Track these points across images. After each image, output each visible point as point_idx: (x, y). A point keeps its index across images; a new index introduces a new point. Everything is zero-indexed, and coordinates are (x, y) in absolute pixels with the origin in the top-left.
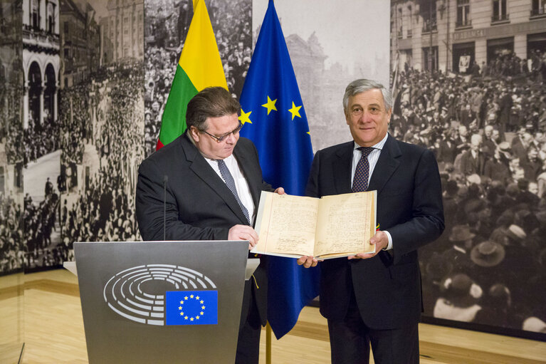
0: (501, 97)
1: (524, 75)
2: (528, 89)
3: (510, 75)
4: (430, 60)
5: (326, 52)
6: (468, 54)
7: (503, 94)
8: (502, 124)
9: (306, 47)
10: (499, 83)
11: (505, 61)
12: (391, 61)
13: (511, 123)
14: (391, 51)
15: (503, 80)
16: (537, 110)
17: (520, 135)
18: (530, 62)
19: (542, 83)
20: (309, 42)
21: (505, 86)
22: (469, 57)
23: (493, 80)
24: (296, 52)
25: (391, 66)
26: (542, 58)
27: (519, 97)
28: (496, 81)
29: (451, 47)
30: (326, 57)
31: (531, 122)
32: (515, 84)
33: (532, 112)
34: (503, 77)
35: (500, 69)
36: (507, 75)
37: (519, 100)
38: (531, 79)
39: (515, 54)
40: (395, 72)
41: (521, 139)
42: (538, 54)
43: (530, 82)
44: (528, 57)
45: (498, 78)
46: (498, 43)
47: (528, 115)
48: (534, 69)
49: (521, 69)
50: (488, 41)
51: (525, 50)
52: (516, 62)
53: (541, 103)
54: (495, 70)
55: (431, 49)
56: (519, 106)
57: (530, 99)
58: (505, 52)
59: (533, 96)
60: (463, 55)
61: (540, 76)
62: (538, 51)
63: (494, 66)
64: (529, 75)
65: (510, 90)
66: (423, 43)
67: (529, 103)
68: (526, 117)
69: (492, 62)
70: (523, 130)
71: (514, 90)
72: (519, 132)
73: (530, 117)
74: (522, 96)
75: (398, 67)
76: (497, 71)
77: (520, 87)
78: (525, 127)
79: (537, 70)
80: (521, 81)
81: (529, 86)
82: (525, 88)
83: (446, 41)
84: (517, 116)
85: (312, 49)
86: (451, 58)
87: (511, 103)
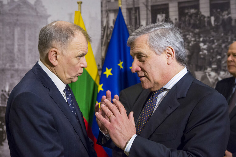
0: (190, 45)
1: (208, 28)
2: (212, 39)
3: (197, 28)
4: (133, 17)
5: (49, 12)
6: (163, 13)
7: (192, 43)
8: (192, 65)
9: (33, 8)
10: (189, 35)
11: (193, 18)
12: (102, 18)
13: (199, 64)
14: (102, 11)
15: (192, 32)
16: (220, 54)
17: (207, 74)
18: (213, 19)
19: (222, 34)
20: (35, 5)
21: (194, 37)
22: (164, 15)
23: (185, 32)
24: (25, 12)
25: (102, 22)
26: (222, 15)
27: (205, 44)
28: (187, 33)
29: (150, 8)
30: (49, 16)
31: (216, 63)
32: (201, 35)
33: (216, 55)
34: (192, 30)
35: (190, 24)
36: (195, 29)
37: (205, 47)
38: (214, 31)
39: (201, 12)
40: (105, 27)
41: (208, 77)
42: (219, 13)
43: (213, 33)
44: (211, 15)
45: (188, 31)
46: (187, 5)
47: (213, 58)
48: (216, 24)
49: (206, 24)
50: (179, 3)
51: (208, 9)
52: (202, 18)
53: (223, 49)
54: (186, 25)
55: (134, 9)
56: (206, 52)
57: (214, 46)
58: (192, 11)
59: (216, 44)
60: (159, 13)
61: (221, 29)
62: (219, 10)
63: (185, 22)
64: (212, 28)
65: (198, 40)
66: (127, 5)
67: (213, 49)
68: (211, 60)
69: (183, 19)
70: (209, 69)
71: (201, 39)
72: (206, 71)
73: (214, 60)
74: (207, 43)
75: (108, 22)
76: (187, 25)
77: (205, 37)
78: (210, 67)
79: (219, 24)
80: (207, 32)
81: (213, 37)
82: (210, 38)
83: (146, 4)
84: (204, 59)
85: (38, 10)
86: (150, 16)
87: (199, 49)
